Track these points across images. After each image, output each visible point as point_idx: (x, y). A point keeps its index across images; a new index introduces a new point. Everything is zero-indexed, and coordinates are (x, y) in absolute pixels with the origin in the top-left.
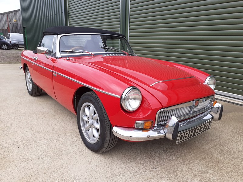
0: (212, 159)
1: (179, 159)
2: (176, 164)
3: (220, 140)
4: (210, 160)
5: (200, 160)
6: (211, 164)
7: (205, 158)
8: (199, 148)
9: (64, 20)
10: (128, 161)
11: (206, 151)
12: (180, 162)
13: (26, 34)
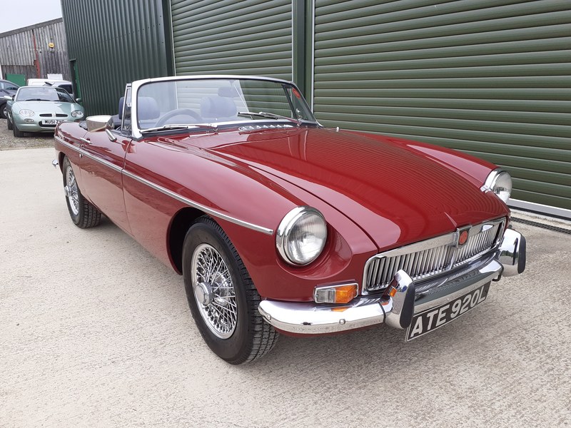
0: (499, 360)
1: (425, 360)
2: (418, 371)
3: (520, 318)
4: (496, 363)
5: (473, 362)
6: (496, 371)
7: (485, 358)
8: (473, 336)
9: (164, 41)
10: (311, 365)
11: (487, 341)
12: (426, 368)
13: (77, 77)
